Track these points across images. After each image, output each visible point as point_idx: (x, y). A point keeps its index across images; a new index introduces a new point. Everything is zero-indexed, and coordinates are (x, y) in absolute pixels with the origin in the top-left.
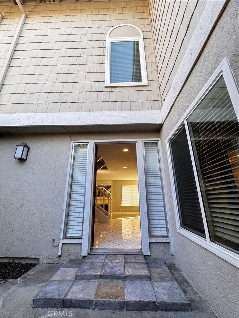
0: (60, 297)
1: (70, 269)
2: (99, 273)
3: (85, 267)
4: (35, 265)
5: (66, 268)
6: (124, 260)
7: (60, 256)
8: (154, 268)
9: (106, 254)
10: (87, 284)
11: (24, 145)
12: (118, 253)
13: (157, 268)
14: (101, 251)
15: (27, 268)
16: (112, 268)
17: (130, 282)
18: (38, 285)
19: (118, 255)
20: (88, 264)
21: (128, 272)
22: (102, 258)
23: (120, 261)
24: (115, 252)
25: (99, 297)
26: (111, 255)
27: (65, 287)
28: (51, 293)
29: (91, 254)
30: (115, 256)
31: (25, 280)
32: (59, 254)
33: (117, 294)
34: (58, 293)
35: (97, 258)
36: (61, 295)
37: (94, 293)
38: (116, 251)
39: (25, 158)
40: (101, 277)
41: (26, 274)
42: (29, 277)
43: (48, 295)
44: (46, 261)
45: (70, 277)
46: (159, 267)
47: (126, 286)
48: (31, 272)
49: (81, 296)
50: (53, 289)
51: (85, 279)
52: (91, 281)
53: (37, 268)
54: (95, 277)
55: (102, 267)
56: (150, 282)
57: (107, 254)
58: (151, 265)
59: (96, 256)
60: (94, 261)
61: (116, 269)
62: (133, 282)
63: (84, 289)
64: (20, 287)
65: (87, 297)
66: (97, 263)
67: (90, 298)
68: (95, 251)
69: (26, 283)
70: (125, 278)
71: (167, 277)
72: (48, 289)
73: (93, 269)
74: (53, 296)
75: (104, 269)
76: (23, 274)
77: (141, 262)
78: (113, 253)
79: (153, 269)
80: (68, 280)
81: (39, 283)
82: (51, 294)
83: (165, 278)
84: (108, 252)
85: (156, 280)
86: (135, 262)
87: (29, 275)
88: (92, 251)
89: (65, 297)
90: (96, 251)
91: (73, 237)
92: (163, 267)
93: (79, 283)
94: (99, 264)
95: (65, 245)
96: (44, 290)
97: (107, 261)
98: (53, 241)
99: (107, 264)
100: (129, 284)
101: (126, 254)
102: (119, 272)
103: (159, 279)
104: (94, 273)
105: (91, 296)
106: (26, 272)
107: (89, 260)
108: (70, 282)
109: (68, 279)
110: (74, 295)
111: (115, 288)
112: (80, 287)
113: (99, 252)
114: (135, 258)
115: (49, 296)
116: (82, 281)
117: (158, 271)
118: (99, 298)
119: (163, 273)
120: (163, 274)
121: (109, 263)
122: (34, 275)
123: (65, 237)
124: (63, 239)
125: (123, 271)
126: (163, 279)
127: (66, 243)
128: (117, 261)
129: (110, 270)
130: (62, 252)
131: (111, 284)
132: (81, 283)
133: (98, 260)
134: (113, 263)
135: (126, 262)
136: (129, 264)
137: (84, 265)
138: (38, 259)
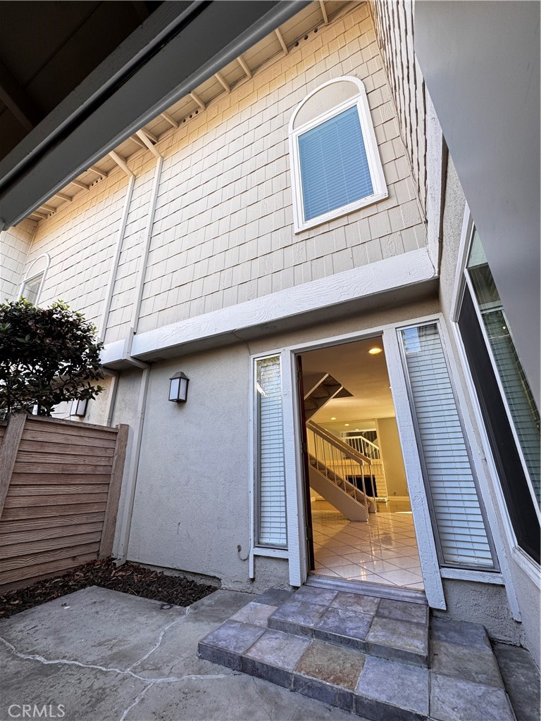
0: (237, 651)
1: (266, 606)
2: (312, 625)
3: (290, 607)
4: (215, 589)
5: (259, 604)
6: (375, 609)
7: (253, 580)
8: (450, 643)
9: (339, 589)
10: (288, 642)
11: (179, 376)
12: (367, 593)
13: (459, 645)
14: (329, 582)
15: (202, 592)
16: (342, 620)
17: (378, 659)
18: (212, 624)
19: (365, 597)
20: (297, 603)
21: (375, 636)
22: (329, 596)
23: (366, 609)
24: (359, 589)
25: (302, 669)
26: (350, 595)
27: (249, 637)
28: (226, 641)
29: (309, 584)
30: (359, 597)
31: (196, 611)
32: (252, 577)
33: (341, 675)
34: (235, 643)
35: (316, 595)
36: (239, 648)
37: (296, 661)
38: (360, 587)
39: (184, 399)
40: (315, 633)
41: (199, 602)
42: (203, 608)
43: (220, 643)
44: (231, 586)
45: (262, 622)
46: (465, 644)
47: (365, 666)
48: (206, 600)
49: (271, 659)
50: (229, 635)
51: (286, 631)
52: (295, 637)
53: (217, 595)
54: (304, 631)
55: (322, 615)
56: (425, 672)
57: (342, 589)
58: (445, 635)
59: (318, 591)
60: (310, 600)
61: (350, 625)
62: (383, 660)
63: (279, 649)
64: (188, 621)
65: (280, 664)
66: (315, 605)
67: (286, 667)
68: (317, 580)
69: (196, 618)
70: (366, 647)
71: (480, 673)
72: (223, 633)
73: (304, 614)
74: (226, 647)
75: (326, 619)
76: (196, 601)
77: (415, 621)
78: (355, 591)
79: (446, 644)
80: (256, 626)
81: (215, 622)
82: (224, 642)
83: (473, 674)
84: (345, 587)
85: (445, 671)
86: (401, 618)
87: (203, 604)
88: (311, 579)
89: (244, 654)
90: (320, 580)
91: (272, 545)
92: (478, 646)
93: (273, 636)
94: (318, 607)
95: (259, 559)
96: (216, 632)
97: (336, 605)
98: (239, 548)
99: (335, 611)
100: (374, 663)
101: (384, 596)
102: (355, 631)
103: (453, 672)
104: (302, 623)
105: (288, 664)
106: (200, 598)
107: (300, 597)
108: (259, 631)
109: (258, 624)
110: (260, 654)
111: (341, 662)
112: (274, 643)
113: (325, 584)
114: (404, 610)
115: (222, 644)
116: (280, 634)
117: (458, 652)
118: (303, 672)
119: (471, 661)
120: (471, 664)
121: (340, 611)
122: (210, 606)
123: (258, 544)
124: (255, 547)
125: (364, 631)
126: (465, 675)
127: (259, 556)
128: (359, 609)
129: (336, 624)
130: (254, 573)
131: (334, 652)
132: (278, 636)
133: (318, 599)
134: (348, 610)
135: (378, 614)
136: (384, 620)
137: (289, 604)
138: (220, 580)
